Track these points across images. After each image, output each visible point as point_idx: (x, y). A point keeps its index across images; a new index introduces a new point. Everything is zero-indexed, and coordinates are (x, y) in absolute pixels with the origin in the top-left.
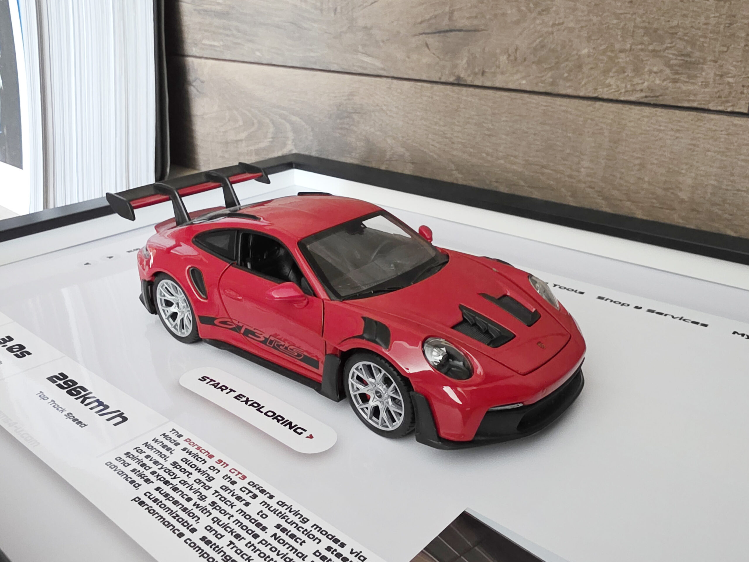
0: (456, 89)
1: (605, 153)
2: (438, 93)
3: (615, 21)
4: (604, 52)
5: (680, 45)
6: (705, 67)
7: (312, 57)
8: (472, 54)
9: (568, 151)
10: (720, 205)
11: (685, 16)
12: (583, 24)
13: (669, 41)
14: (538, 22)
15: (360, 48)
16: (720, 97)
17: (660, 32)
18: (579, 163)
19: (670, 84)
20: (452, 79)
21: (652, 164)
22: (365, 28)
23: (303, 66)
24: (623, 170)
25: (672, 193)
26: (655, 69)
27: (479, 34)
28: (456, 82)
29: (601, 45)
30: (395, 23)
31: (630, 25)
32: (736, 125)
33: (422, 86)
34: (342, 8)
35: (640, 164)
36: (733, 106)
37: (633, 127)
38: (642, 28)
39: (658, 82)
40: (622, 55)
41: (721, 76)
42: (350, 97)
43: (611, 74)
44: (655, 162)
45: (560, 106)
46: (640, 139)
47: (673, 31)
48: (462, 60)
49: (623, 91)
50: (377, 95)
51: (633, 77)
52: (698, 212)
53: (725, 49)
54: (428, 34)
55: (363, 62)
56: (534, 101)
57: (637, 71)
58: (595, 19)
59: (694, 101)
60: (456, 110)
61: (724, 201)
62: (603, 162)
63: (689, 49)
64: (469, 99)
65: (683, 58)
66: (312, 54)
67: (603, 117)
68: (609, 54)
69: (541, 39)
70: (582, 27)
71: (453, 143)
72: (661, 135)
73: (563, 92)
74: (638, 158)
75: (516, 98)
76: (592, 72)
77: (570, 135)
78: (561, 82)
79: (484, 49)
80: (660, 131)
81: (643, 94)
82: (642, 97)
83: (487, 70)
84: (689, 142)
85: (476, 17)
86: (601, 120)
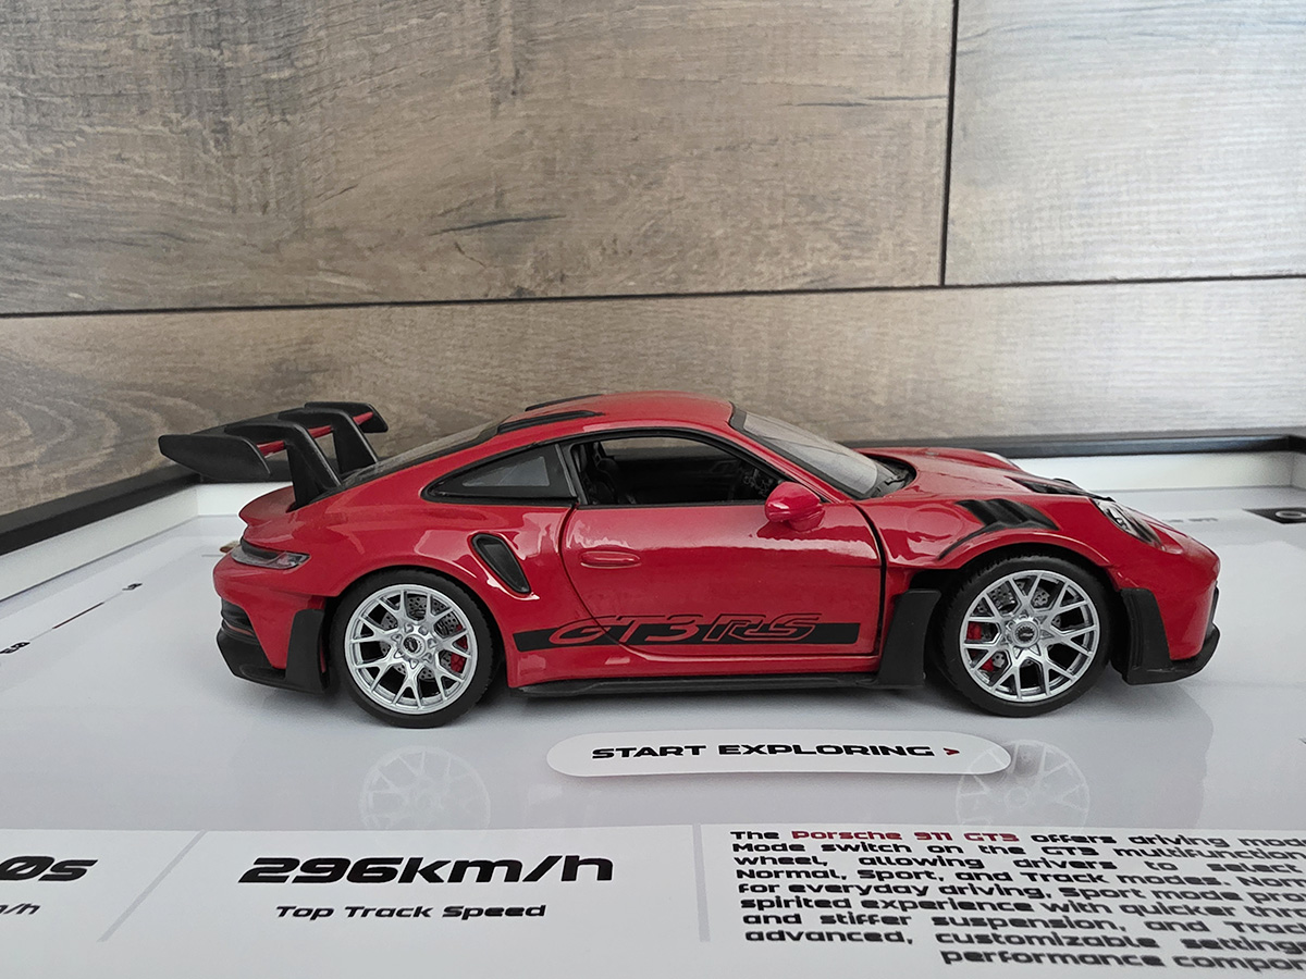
0: (517, 307)
1: (767, 364)
2: (484, 318)
3: (757, 190)
4: (747, 231)
5: (847, 213)
6: (880, 237)
7: (213, 288)
8: (541, 253)
9: (712, 370)
10: (924, 402)
11: (848, 177)
12: (713, 197)
13: (831, 209)
14: (645, 199)
15: (321, 263)
16: (903, 270)
17: (819, 200)
18: (729, 385)
19: (841, 263)
20: (508, 294)
21: (833, 367)
22: (332, 230)
23: (191, 306)
24: (796, 382)
25: (864, 400)
26: (819, 246)
27: (550, 223)
28: (515, 297)
29: (741, 222)
30: (393, 218)
31: (779, 194)
32: (928, 302)
33: (453, 311)
34: (278, 203)
35: (816, 370)
36: (920, 278)
37: (801, 323)
38: (793, 196)
39: (824, 262)
40: (772, 232)
41: (902, 245)
42: (306, 346)
43: (761, 259)
44: (836, 363)
45: (692, 309)
46: (811, 337)
47: (836, 196)
48: (525, 262)
49: (780, 277)
50: (361, 335)
51: (792, 258)
52: (901, 417)
53: (900, 213)
54: (460, 229)
55: (330, 284)
56: (650, 308)
57: (795, 250)
58: (730, 190)
59: (873, 279)
60: (521, 339)
61: (929, 397)
62: (765, 375)
63: (858, 217)
64: (543, 319)
65: (852, 228)
66: (215, 283)
67: (758, 316)
68: (755, 233)
69: (653, 221)
70: (712, 201)
71: (519, 390)
72: (838, 328)
73: (694, 290)
74: (812, 362)
75: (620, 309)
76: (733, 258)
77: (712, 347)
78: (691, 277)
79: (561, 243)
80: (837, 323)
81: (808, 279)
82: (808, 283)
83: (569, 274)
84: (876, 330)
85: (544, 200)
86: (756, 320)
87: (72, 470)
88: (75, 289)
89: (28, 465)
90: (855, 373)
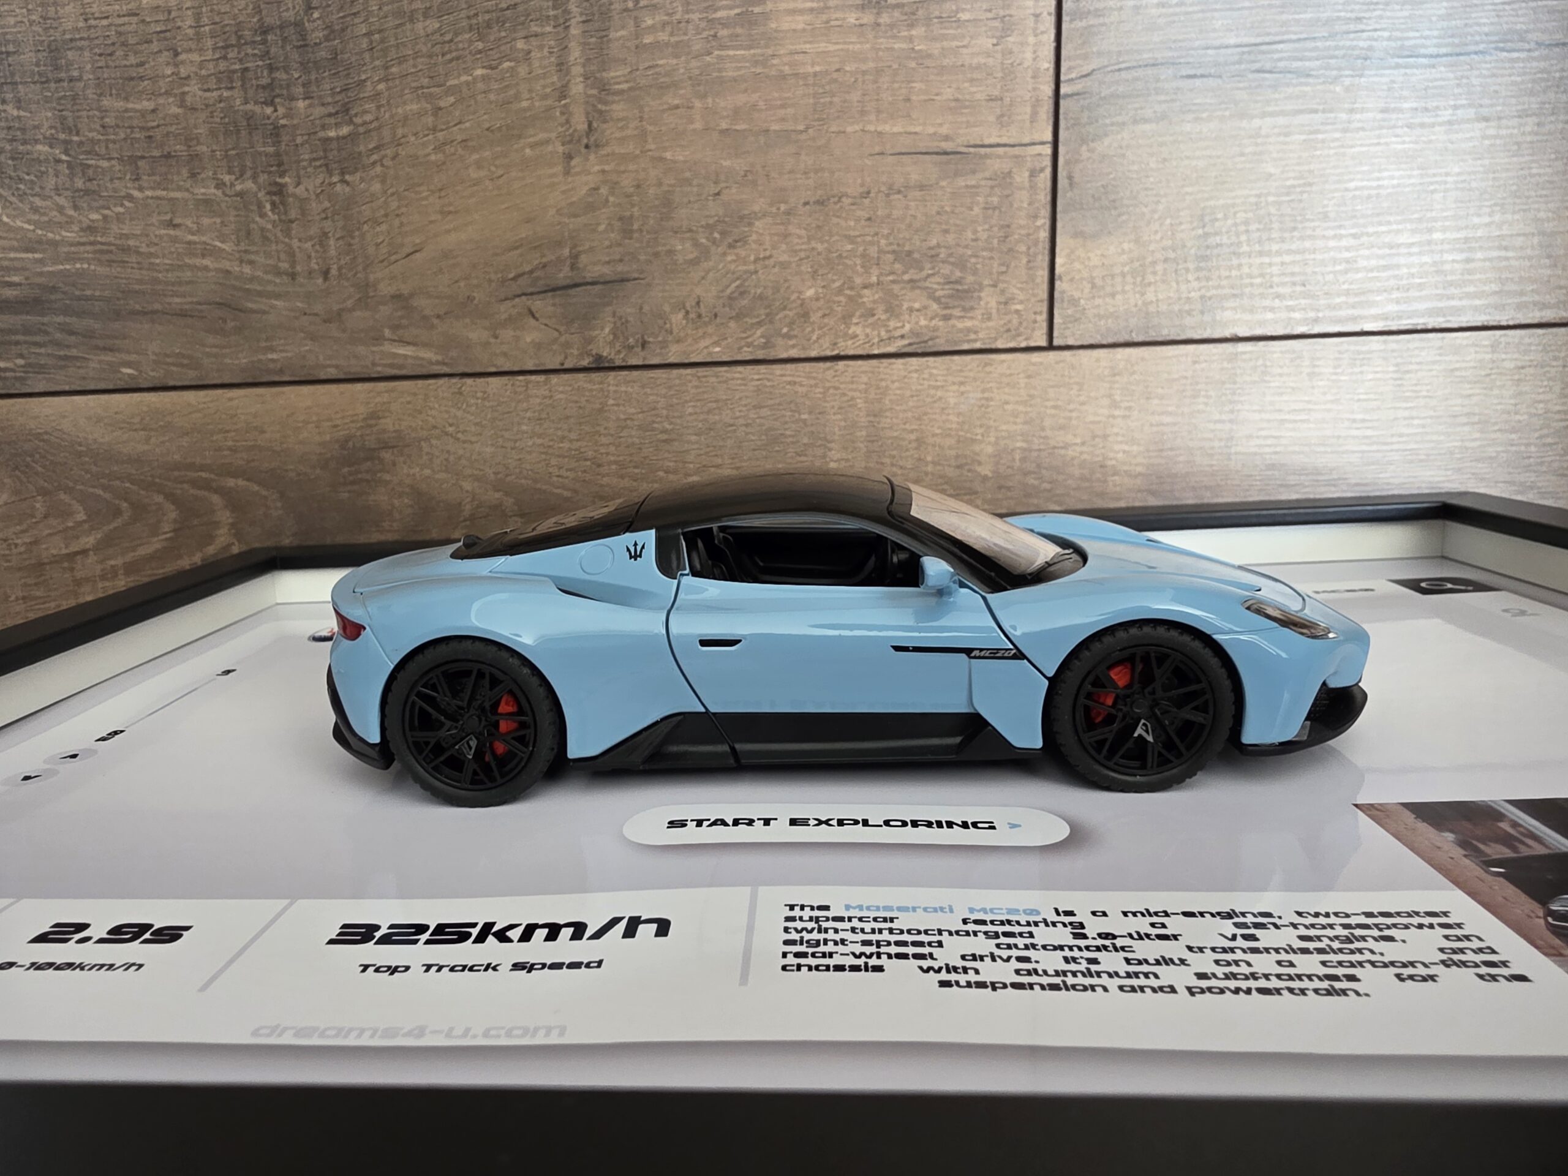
0: (596, 376)
1: (864, 433)
2: (561, 389)
3: (849, 247)
4: (840, 291)
5: (946, 270)
6: (982, 294)
7: (272, 360)
8: (621, 318)
9: (806, 440)
10: (1034, 473)
11: (946, 231)
12: (803, 255)
13: (929, 266)
14: (729, 258)
15: (387, 333)
16: (1009, 330)
17: (916, 255)
18: (824, 456)
19: (941, 323)
20: (585, 363)
21: (934, 435)
22: (397, 297)
23: (250, 380)
24: (894, 453)
25: (969, 471)
26: (917, 305)
27: (629, 285)
28: (593, 366)
29: (834, 281)
30: (462, 284)
31: (873, 251)
32: (1034, 364)
33: (528, 382)
34: (340, 269)
35: (917, 440)
36: (1026, 339)
37: (899, 389)
38: (888, 252)
39: (923, 322)
40: (866, 292)
41: (1006, 303)
42: (373, 422)
43: (855, 320)
44: (938, 431)
45: (782, 375)
46: (911, 404)
47: (933, 252)
48: (602, 329)
49: (876, 340)
50: (431, 409)
51: (888, 320)
52: (1009, 489)
53: (1004, 269)
54: (532, 294)
55: (395, 355)
56: (737, 375)
57: (892, 310)
58: (820, 247)
59: (975, 341)
60: (601, 411)
61: (1039, 466)
62: (861, 445)
63: (958, 274)
64: (623, 389)
65: (951, 286)
66: (274, 356)
67: (852, 383)
68: (848, 292)
69: (738, 282)
70: (801, 259)
71: (599, 466)
72: (939, 393)
73: (784, 355)
74: (912, 431)
75: (705, 376)
76: (826, 320)
77: (804, 417)
78: (780, 342)
79: (641, 308)
80: (937, 388)
81: (906, 342)
82: (905, 346)
83: (651, 339)
84: (980, 395)
85: (621, 260)
86: (851, 386)
87: (130, 557)
88: (129, 365)
89: (84, 552)
90: (959, 442)
